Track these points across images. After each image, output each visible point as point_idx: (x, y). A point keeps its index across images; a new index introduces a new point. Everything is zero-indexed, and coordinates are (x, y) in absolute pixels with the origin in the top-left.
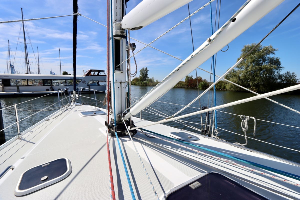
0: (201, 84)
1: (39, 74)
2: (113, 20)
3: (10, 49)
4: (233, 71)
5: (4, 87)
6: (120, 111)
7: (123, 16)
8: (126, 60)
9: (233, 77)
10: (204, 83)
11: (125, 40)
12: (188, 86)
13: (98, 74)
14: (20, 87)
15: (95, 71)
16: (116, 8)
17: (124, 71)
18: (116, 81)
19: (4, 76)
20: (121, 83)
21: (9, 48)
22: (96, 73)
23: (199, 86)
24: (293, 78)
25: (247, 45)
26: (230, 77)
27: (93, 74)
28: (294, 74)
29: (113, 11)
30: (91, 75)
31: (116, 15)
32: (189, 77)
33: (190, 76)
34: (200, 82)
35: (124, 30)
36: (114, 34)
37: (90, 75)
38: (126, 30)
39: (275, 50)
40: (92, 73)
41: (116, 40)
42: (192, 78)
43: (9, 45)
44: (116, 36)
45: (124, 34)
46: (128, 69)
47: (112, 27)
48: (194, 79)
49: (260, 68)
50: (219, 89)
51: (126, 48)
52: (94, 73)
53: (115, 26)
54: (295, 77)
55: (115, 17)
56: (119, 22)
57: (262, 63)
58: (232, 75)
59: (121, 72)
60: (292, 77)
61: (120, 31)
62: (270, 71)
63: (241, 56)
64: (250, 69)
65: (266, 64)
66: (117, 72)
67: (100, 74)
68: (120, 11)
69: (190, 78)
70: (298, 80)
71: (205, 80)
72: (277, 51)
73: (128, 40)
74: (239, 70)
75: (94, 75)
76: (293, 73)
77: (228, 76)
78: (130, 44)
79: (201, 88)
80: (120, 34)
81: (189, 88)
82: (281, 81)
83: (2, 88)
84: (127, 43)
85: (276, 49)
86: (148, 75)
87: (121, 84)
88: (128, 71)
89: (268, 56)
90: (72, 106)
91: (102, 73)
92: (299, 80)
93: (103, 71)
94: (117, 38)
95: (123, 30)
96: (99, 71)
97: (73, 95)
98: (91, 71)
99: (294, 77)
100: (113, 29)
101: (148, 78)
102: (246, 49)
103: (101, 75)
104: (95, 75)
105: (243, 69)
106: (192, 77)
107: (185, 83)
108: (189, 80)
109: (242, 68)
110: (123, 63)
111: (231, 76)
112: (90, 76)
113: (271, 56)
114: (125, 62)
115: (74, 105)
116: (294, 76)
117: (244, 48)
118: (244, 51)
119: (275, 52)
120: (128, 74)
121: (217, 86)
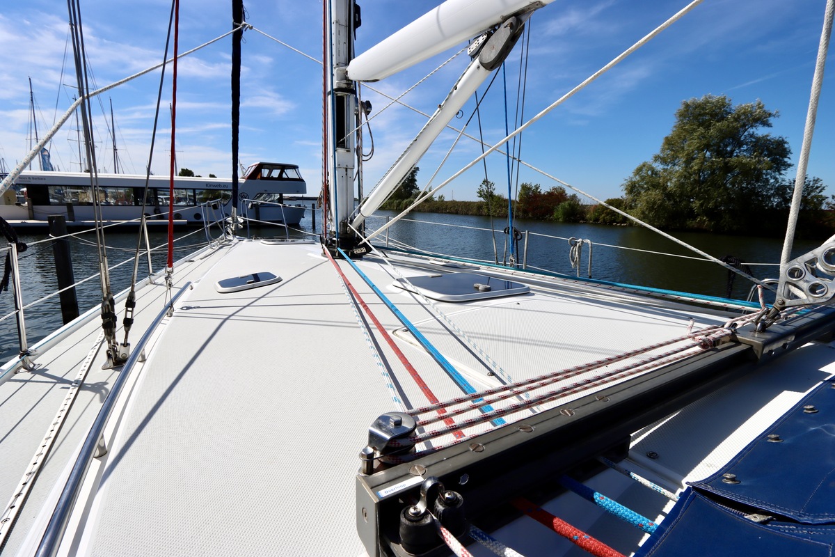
0: (564, 208)
1: (116, 173)
2: (334, 63)
3: (35, 105)
4: (650, 173)
5: (34, 207)
6: (345, 215)
7: (350, 59)
8: (356, 129)
9: (649, 189)
10: (569, 204)
11: (352, 97)
12: (525, 212)
13: (281, 174)
14: (75, 208)
15: (272, 167)
16: (338, 42)
17: (352, 150)
18: (339, 165)
19: (33, 178)
20: (346, 169)
21: (32, 100)
22: (276, 173)
23: (558, 213)
24: (813, 194)
25: (690, 101)
26: (642, 187)
27: (265, 176)
28: (818, 185)
29: (334, 47)
30: (263, 178)
31: (338, 54)
32: (529, 189)
33: (533, 185)
34: (560, 201)
35: (352, 81)
36: (335, 87)
37: (259, 177)
38: (355, 82)
39: (770, 115)
40: (265, 173)
41: (338, 97)
42: (539, 190)
43: (31, 92)
44: (339, 89)
45: (352, 86)
46: (358, 146)
47: (332, 75)
48: (542, 192)
49: (726, 164)
50: (611, 223)
51: (356, 110)
52: (270, 172)
53: (337, 74)
54: (821, 191)
55: (336, 58)
56: (344, 68)
57: (732, 152)
58: (645, 184)
59: (347, 151)
60: (812, 191)
61: (345, 81)
62: (753, 174)
63: (675, 129)
64: (695, 166)
65: (743, 155)
66: (340, 150)
67: (284, 176)
68: (344, 48)
69: (533, 191)
70: (826, 200)
71: (574, 197)
72: (777, 118)
73: (358, 97)
74: (665, 170)
75: (269, 178)
76: (816, 181)
77: (635, 186)
78: (362, 103)
79: (561, 220)
80: (344, 86)
81: (529, 218)
82: (781, 202)
83: (29, 209)
84: (356, 100)
85: (774, 112)
86: (416, 180)
87: (346, 171)
88: (358, 150)
89: (751, 130)
90: (230, 241)
91: (290, 174)
92: (830, 200)
93: (295, 167)
94: (340, 94)
95: (349, 82)
96: (283, 167)
97: (230, 218)
98: (261, 166)
99: (818, 191)
100: (335, 78)
101: (418, 189)
102: (688, 110)
103: (288, 179)
104: (273, 179)
105: (677, 168)
106: (537, 188)
107: (519, 203)
108: (529, 197)
109: (674, 165)
110: (351, 134)
111: (645, 186)
112: (257, 181)
113: (760, 131)
114: (354, 133)
115: (235, 240)
116: (817, 188)
117: (682, 107)
118: (682, 115)
119: (771, 120)
120: (358, 155)
121: (606, 213)
